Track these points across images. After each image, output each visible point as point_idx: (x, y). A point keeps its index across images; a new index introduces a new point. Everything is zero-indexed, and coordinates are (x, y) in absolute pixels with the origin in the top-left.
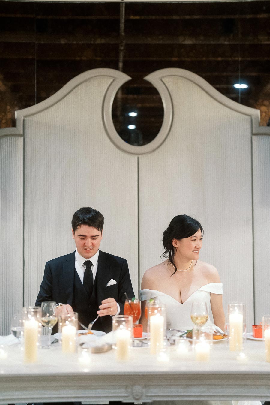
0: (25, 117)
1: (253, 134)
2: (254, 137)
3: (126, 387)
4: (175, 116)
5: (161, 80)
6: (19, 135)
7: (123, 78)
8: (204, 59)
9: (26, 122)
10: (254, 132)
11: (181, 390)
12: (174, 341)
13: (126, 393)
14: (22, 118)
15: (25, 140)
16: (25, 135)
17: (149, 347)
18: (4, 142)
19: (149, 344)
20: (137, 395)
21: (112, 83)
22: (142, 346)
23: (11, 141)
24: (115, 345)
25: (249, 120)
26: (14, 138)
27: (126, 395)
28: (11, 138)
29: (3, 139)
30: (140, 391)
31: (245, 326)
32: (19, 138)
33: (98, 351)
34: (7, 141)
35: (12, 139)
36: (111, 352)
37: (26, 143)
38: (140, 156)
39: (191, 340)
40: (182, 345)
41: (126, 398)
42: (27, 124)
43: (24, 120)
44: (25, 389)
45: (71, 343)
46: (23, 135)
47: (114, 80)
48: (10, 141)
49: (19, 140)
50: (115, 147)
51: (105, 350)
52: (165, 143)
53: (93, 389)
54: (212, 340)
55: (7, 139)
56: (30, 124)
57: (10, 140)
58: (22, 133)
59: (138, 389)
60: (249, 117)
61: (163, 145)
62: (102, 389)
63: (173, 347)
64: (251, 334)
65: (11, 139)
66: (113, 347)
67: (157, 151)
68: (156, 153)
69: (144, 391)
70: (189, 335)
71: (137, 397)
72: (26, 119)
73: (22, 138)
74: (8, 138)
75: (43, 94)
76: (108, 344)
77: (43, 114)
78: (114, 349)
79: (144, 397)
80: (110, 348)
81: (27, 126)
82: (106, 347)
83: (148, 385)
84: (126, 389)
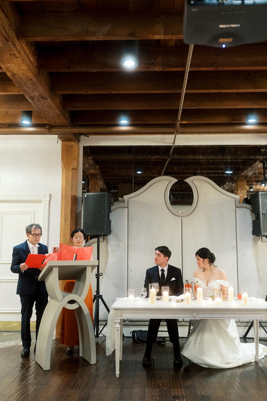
0: (128, 199)
1: (236, 207)
4: (199, 198)
5: (192, 181)
6: (126, 207)
7: (174, 180)
8: (213, 171)
10: (237, 206)
11: (211, 315)
20: (194, 317)
21: (169, 183)
25: (235, 201)
26: (124, 209)
27: (190, 317)
28: (122, 209)
29: (118, 209)
33: (178, 301)
37: (129, 211)
38: (182, 217)
40: (210, 300)
42: (130, 202)
43: (128, 200)
44: (153, 313)
46: (128, 207)
47: (170, 182)
50: (171, 213)
52: (194, 211)
54: (222, 299)
55: (120, 209)
58: (127, 206)
59: (194, 314)
60: (234, 199)
64: (237, 298)
66: (184, 300)
68: (190, 216)
69: (197, 315)
72: (129, 200)
73: (127, 209)
75: (137, 188)
77: (137, 197)
79: (197, 318)
80: (182, 300)
81: (129, 203)
82: (180, 300)
83: (199, 313)
84: (190, 314)
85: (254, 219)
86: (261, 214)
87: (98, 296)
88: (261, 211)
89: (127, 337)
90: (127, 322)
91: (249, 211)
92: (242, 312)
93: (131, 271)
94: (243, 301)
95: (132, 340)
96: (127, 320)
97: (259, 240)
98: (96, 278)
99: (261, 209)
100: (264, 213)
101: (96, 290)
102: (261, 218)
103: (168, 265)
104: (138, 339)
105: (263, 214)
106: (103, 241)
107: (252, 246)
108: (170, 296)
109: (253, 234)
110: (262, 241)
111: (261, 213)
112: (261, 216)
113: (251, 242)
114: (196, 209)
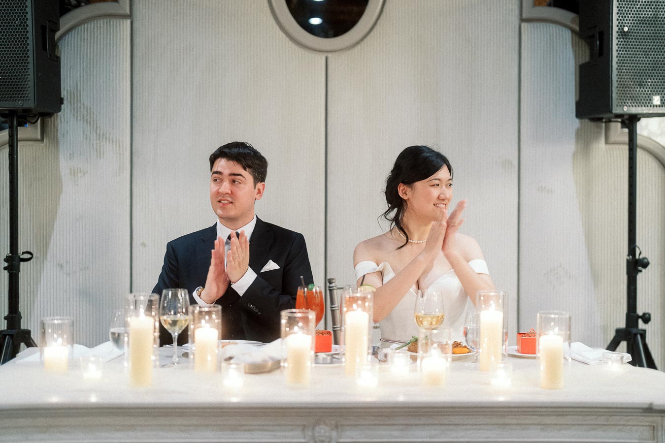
1: (522, 20)
2: (524, 25)
3: (304, 428)
6: (124, 17)
10: (524, 16)
12: (386, 356)
13: (304, 438)
15: (134, 25)
16: (134, 16)
17: (343, 364)
18: (97, 27)
19: (343, 360)
22: (332, 362)
23: (108, 27)
24: (285, 360)
26: (115, 22)
29: (95, 22)
30: (327, 434)
31: (506, 334)
32: (123, 22)
33: (257, 369)
34: (102, 25)
35: (112, 23)
36: (278, 372)
37: (135, 29)
38: (330, 55)
39: (414, 354)
40: (399, 361)
45: (209, 358)
46: (130, 16)
48: (107, 26)
49: (123, 24)
50: (287, 39)
51: (267, 370)
52: (372, 34)
53: (246, 430)
54: (450, 355)
55: (101, 22)
57: (107, 23)
58: (128, 12)
59: (323, 431)
61: (369, 37)
62: (263, 430)
63: (384, 365)
64: (514, 348)
65: (110, 22)
66: (282, 364)
67: (359, 47)
68: (357, 50)
69: (334, 434)
70: (413, 346)
73: (129, 21)
74: (104, 22)
76: (272, 358)
78: (284, 367)
80: (277, 365)
81: (137, 1)
82: (270, 363)
83: (341, 425)
84: (303, 430)
85: (586, 58)
86: (615, 35)
87: (11, 336)
88: (615, 23)
91: (568, 34)
93: (144, 245)
94: (543, 367)
97: (597, 137)
98: (5, 268)
99: (615, 16)
100: (626, 29)
101: (6, 314)
102: (615, 47)
103: (255, 218)
105: (622, 34)
106: (42, 140)
107: (574, 159)
109: (580, 114)
110: (607, 142)
111: (615, 29)
112: (615, 41)
113: (570, 146)
114: (377, 27)
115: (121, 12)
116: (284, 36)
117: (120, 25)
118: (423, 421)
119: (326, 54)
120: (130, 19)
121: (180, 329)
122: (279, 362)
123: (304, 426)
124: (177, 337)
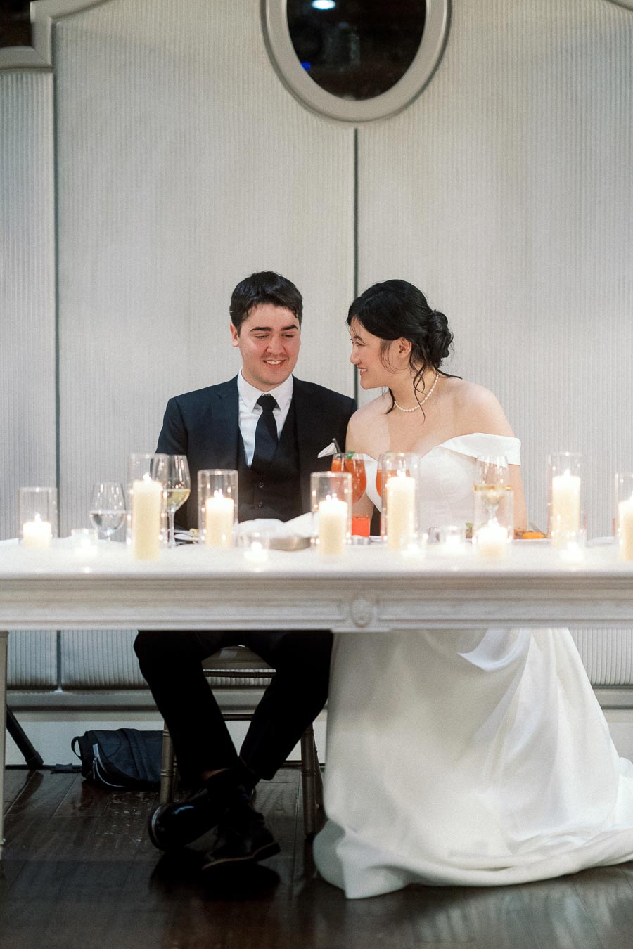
0: (57, 18)
3: (340, 602)
4: (455, 18)
6: (42, 69)
9: (59, 33)
11: (448, 609)
13: (340, 614)
14: (49, 21)
15: (58, 81)
16: (59, 67)
18: (2, 85)
20: (362, 618)
23: (19, 86)
24: (316, 538)
26: (30, 77)
27: (338, 617)
28: (19, 77)
29: (0, 77)
30: (367, 611)
32: (42, 77)
33: (281, 545)
34: (10, 82)
35: (24, 79)
36: (308, 549)
37: (60, 88)
38: (361, 127)
40: (453, 540)
41: (339, 624)
42: (64, 38)
43: (54, 27)
45: (224, 537)
46: (53, 68)
48: (17, 84)
49: (42, 81)
50: (295, 103)
51: (293, 547)
52: (426, 93)
55: (9, 78)
56: (69, 39)
57: (17, 78)
58: (49, 62)
59: (362, 606)
62: (293, 606)
65: (22, 78)
66: (312, 541)
67: (406, 113)
68: (403, 117)
69: (375, 610)
71: (362, 622)
72: (58, 24)
73: (50, 77)
74: (12, 76)
77: (105, 12)
79: (374, 623)
80: (306, 543)
81: (62, 44)
82: (296, 540)
83: (384, 600)
84: (339, 606)
89: (56, 769)
90: (59, 691)
92: (612, 593)
95: (80, 778)
96: (55, 683)
103: (290, 378)
104: (111, 773)
108: (240, 521)
114: (435, 81)
115: (39, 62)
116: (290, 97)
117: (37, 82)
118: (477, 594)
119: (356, 125)
120: (52, 72)
121: (177, 505)
122: (308, 540)
123: (340, 600)
124: (173, 515)
